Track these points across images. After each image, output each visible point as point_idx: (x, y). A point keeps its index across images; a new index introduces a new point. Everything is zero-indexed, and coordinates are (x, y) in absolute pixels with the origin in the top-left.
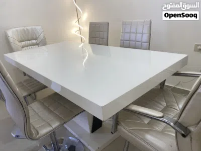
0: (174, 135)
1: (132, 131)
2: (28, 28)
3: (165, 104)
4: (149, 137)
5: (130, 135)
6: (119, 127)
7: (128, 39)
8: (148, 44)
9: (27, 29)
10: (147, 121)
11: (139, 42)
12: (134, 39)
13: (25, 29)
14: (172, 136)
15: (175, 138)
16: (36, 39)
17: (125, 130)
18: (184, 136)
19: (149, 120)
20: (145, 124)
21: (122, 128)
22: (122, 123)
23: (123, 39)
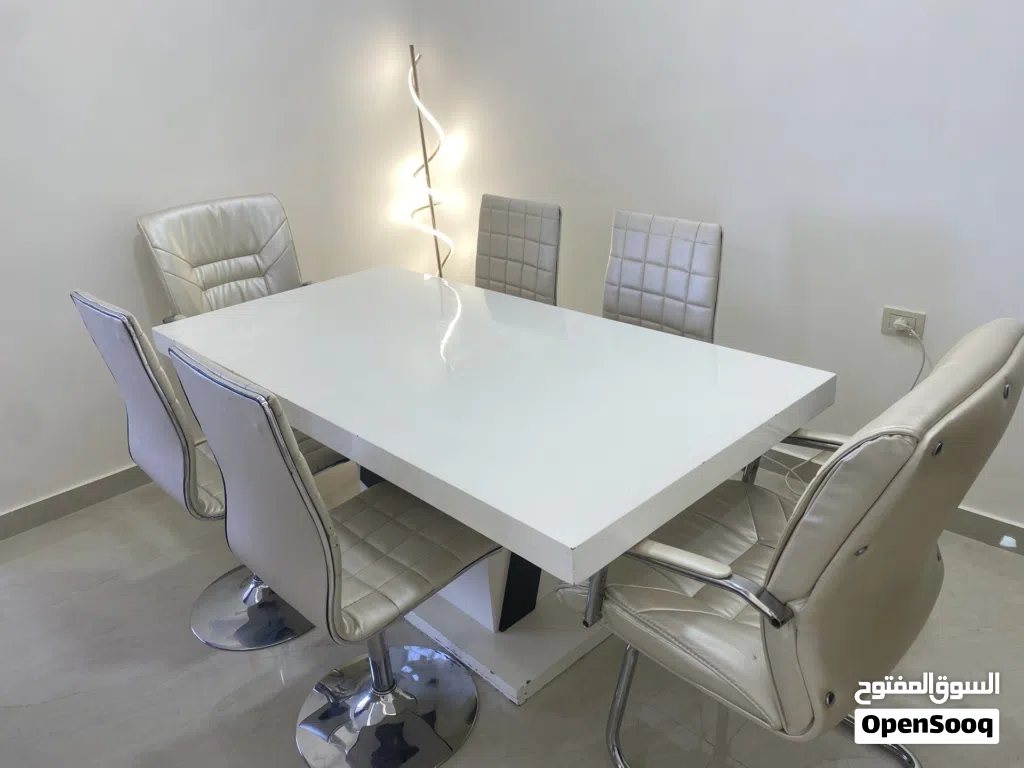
0: (758, 625)
1: (648, 617)
2: (224, 204)
3: (752, 535)
4: (695, 634)
5: (643, 628)
6: (607, 605)
7: (636, 283)
8: (710, 310)
9: (223, 212)
10: (692, 588)
11: (678, 299)
12: (658, 287)
13: (217, 213)
14: (756, 628)
15: (759, 633)
16: (256, 251)
17: (625, 615)
18: (776, 623)
19: (700, 585)
20: (688, 597)
21: (618, 610)
22: (618, 595)
23: (615, 279)
